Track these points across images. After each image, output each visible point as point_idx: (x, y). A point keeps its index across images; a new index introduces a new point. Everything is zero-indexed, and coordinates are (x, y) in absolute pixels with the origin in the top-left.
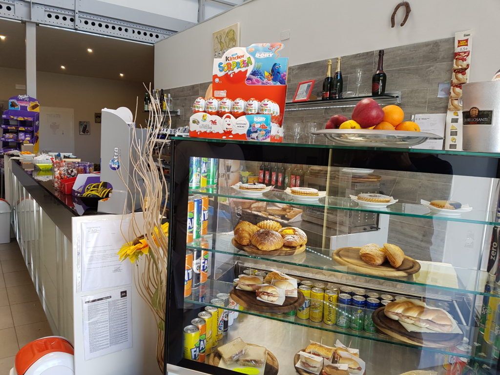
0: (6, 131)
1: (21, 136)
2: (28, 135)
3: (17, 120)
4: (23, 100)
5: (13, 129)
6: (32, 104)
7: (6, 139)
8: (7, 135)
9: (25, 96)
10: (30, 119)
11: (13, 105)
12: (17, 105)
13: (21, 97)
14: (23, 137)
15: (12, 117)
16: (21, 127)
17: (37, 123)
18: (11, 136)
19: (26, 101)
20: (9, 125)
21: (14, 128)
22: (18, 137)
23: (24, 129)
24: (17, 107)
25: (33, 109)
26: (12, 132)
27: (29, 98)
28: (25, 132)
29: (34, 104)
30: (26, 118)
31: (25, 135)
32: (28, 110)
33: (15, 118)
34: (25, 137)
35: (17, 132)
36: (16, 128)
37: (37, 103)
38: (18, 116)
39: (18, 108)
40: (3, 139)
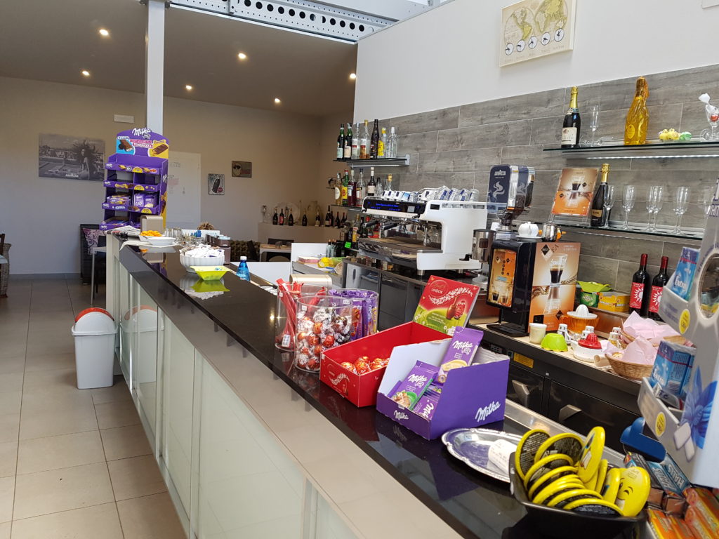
0: (111, 192)
1: (138, 201)
2: (150, 200)
3: (131, 173)
4: (141, 138)
5: (125, 188)
6: (156, 144)
7: (111, 205)
8: (114, 199)
9: (145, 131)
10: (154, 171)
11: (123, 146)
12: (130, 147)
13: (137, 132)
14: (141, 203)
15: (123, 167)
16: (139, 185)
17: (164, 177)
18: (121, 200)
19: (146, 139)
20: (116, 180)
21: (125, 186)
22: (132, 203)
23: (143, 189)
24: (130, 149)
25: (158, 153)
26: (121, 193)
27: (151, 133)
28: (145, 194)
29: (159, 145)
30: (147, 169)
31: (145, 198)
32: (149, 156)
33: (128, 169)
34: (145, 203)
35: (131, 193)
36: (129, 186)
37: (164, 142)
38: (133, 165)
39: (132, 151)
40: (107, 205)
